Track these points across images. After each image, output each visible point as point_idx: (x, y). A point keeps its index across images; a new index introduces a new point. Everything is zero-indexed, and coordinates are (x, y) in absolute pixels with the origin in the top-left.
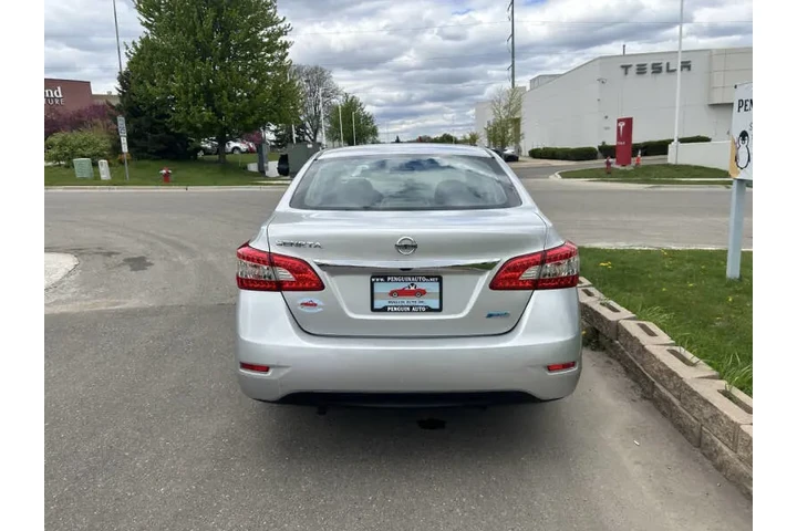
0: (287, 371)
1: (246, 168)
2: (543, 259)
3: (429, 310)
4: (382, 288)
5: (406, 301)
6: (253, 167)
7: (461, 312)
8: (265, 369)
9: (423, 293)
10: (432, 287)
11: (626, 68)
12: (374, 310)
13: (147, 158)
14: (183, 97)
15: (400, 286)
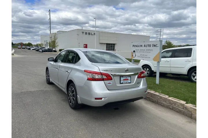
0: (107, 98)
3: (129, 83)
4: (122, 79)
5: (126, 81)
7: (133, 83)
8: (101, 99)
9: (128, 79)
10: (129, 78)
11: (83, 32)
12: (120, 83)
15: (124, 78)
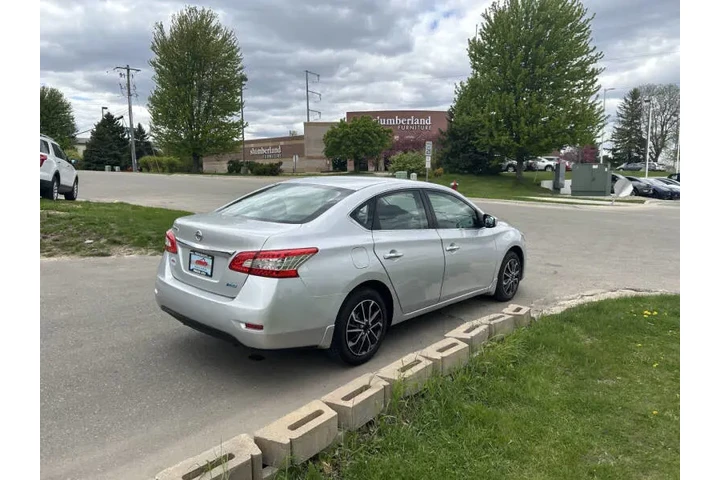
1: (539, 185)
2: (256, 256)
3: (207, 275)
4: (195, 258)
5: (200, 267)
6: (547, 184)
7: (218, 279)
9: (206, 264)
10: (210, 262)
12: (190, 269)
13: (458, 173)
14: (487, 123)
